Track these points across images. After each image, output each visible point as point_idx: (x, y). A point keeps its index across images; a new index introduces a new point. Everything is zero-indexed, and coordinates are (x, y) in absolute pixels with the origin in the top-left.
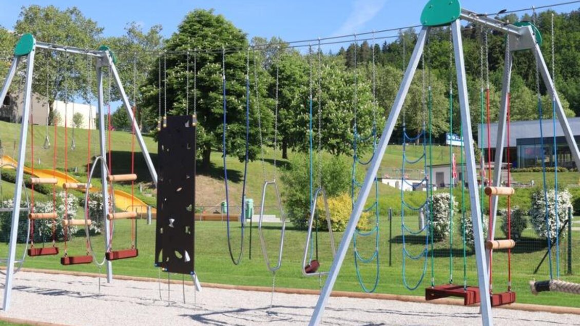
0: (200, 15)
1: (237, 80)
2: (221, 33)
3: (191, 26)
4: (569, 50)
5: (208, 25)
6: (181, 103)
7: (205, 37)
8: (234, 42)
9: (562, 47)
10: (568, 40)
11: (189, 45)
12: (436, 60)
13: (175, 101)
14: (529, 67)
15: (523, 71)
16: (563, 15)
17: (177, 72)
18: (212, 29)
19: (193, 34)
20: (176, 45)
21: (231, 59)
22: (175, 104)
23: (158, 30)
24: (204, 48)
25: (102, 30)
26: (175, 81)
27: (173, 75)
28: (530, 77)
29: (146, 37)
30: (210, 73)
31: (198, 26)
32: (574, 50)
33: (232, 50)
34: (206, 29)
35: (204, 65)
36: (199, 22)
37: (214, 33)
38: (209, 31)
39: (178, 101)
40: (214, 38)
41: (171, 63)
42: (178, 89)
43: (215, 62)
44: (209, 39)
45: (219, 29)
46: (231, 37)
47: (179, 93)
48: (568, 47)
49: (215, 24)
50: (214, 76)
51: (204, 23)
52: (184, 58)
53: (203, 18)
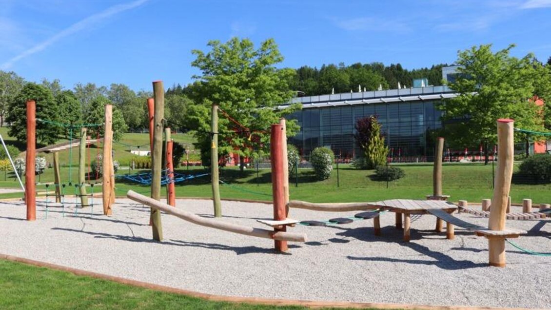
0: (30, 84)
2: (36, 93)
3: (25, 89)
7: (29, 94)
8: (42, 96)
11: (22, 97)
17: (17, 108)
18: (34, 91)
19: (25, 92)
20: (18, 97)
27: (16, 110)
31: (28, 89)
34: (31, 90)
36: (29, 87)
40: (34, 94)
41: (15, 105)
44: (31, 95)
45: (37, 91)
46: (41, 94)
49: (35, 88)
52: (20, 102)
53: (30, 86)
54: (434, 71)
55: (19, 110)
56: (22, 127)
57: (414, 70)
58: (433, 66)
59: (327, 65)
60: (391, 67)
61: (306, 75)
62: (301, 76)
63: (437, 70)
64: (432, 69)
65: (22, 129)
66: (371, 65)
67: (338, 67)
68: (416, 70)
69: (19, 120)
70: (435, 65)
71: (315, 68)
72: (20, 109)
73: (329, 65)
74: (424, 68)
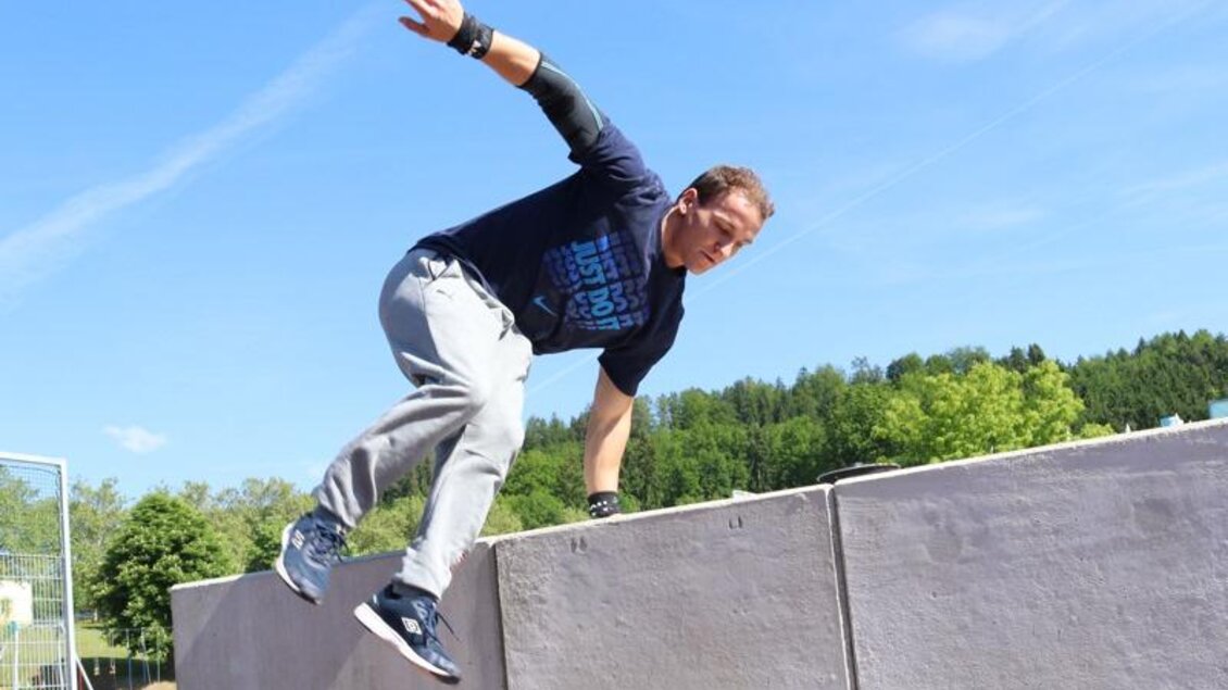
0: (154, 500)
1: (199, 571)
2: (177, 521)
3: (144, 514)
4: (708, 450)
5: (163, 510)
6: (136, 602)
7: (158, 525)
8: (192, 529)
9: (700, 446)
10: (708, 438)
11: (142, 536)
12: (519, 481)
13: (130, 600)
14: (647, 482)
15: (638, 489)
16: (714, 393)
17: (130, 567)
18: (168, 516)
19: (146, 522)
20: (127, 538)
21: (187, 549)
22: (130, 604)
23: (112, 483)
24: (159, 539)
25: (36, 492)
26: (128, 578)
27: (127, 571)
28: (649, 497)
29: (97, 494)
30: (167, 567)
31: (151, 513)
32: (716, 448)
33: (191, 538)
34: (161, 515)
35: (160, 557)
36: (153, 508)
37: (170, 520)
38: (164, 518)
39: (133, 599)
40: (170, 526)
41: (124, 558)
42: (132, 587)
43: (172, 553)
44: (164, 527)
45: (176, 515)
46: (189, 523)
47: (134, 590)
48: (708, 447)
49: (171, 509)
50: (171, 570)
51: (158, 508)
52: (138, 550)
53: (157, 503)
54: (1147, 355)
55: (137, 571)
56: (148, 618)
57: (1080, 359)
58: (1142, 342)
59: (812, 371)
60: (1013, 356)
61: (755, 405)
62: (738, 409)
63: (1156, 353)
64: (1139, 351)
65: (148, 624)
66: (949, 358)
67: (849, 372)
68: (1087, 358)
69: (139, 599)
70: (1148, 338)
71: (778, 381)
72: (141, 567)
73: (819, 371)
74: (1115, 351)
